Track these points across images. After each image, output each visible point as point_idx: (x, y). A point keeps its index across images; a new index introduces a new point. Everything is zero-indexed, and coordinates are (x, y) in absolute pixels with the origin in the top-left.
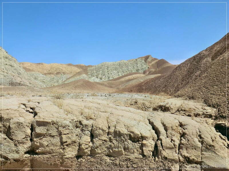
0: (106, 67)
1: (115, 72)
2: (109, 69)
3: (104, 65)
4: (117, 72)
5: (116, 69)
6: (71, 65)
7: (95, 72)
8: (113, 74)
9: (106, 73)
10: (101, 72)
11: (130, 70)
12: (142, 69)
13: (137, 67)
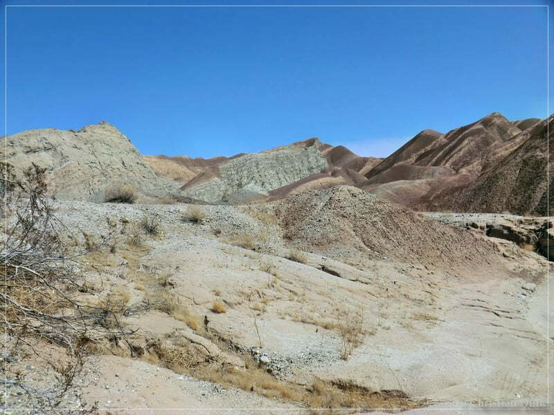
0: (254, 164)
1: (271, 172)
2: (260, 167)
3: (250, 159)
4: (275, 172)
5: (272, 167)
6: (164, 159)
7: (233, 172)
8: (269, 177)
9: (256, 175)
10: (245, 172)
11: (297, 168)
12: (318, 167)
13: (309, 162)
